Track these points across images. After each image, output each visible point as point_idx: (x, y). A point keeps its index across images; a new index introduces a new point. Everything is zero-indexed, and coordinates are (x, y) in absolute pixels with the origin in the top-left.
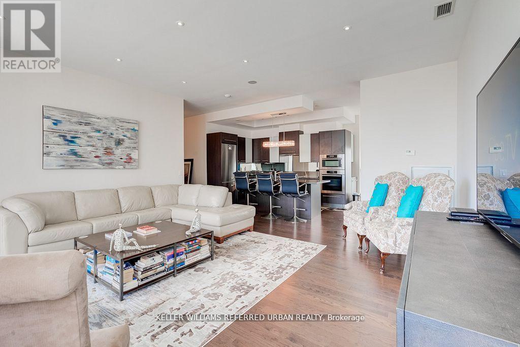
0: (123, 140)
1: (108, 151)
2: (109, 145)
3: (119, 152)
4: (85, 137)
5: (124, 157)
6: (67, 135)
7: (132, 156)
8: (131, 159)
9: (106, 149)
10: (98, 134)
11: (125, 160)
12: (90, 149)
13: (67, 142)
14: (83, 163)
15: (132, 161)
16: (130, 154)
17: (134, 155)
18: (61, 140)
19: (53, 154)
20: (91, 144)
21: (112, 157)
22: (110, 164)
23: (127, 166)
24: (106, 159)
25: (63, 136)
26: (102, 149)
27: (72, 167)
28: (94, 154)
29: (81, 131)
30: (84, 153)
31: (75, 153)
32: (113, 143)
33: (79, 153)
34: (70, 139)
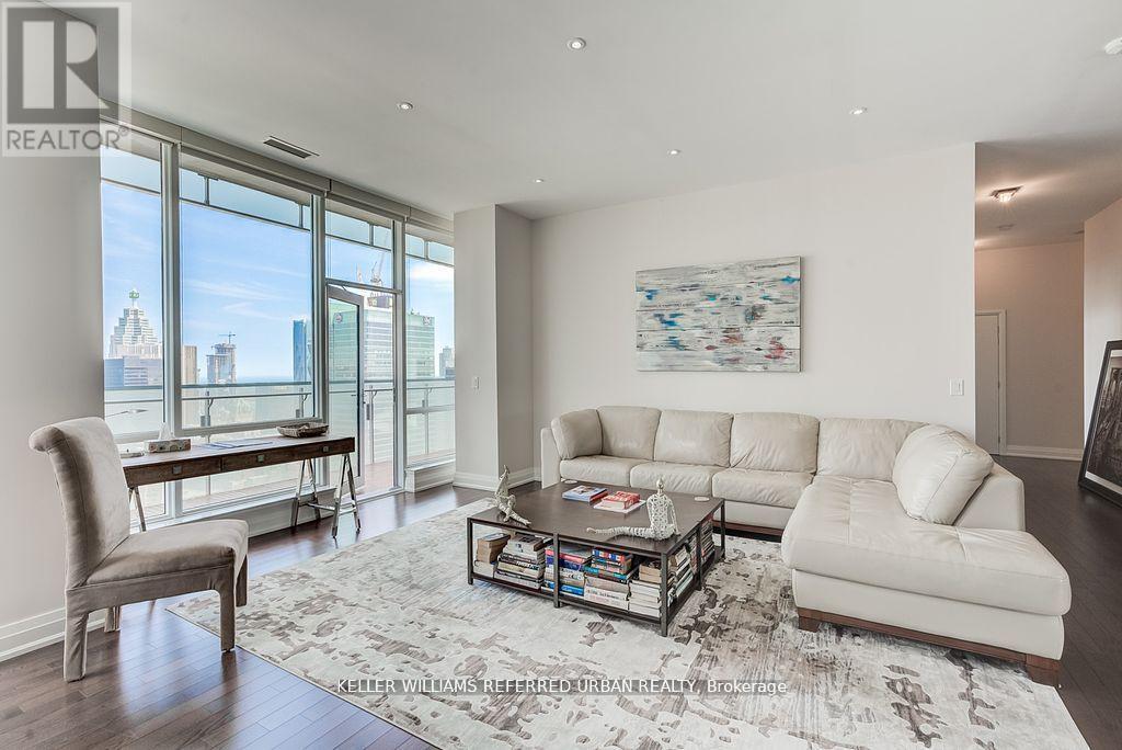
0: (762, 308)
1: (731, 335)
2: (732, 322)
3: (755, 334)
4: (689, 312)
5: (765, 345)
6: (664, 312)
7: (785, 342)
8: (781, 348)
9: (727, 330)
10: (712, 303)
11: (768, 353)
12: (698, 333)
13: (664, 325)
14: (689, 360)
15: (783, 354)
16: (779, 338)
17: (791, 340)
18: (655, 323)
19: (647, 347)
20: (700, 323)
21: (740, 347)
22: (735, 361)
23: (772, 365)
24: (727, 351)
25: (659, 315)
26: (720, 332)
27: (672, 368)
28: (705, 343)
29: (685, 302)
30: (688, 342)
31: (675, 344)
32: (741, 317)
33: (681, 344)
34: (669, 319)
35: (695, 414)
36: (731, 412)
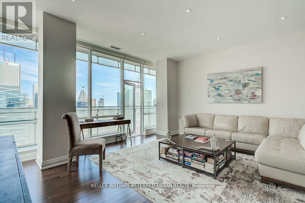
0: (248, 84)
1: (238, 92)
2: (238, 88)
3: (245, 92)
4: (224, 86)
5: (250, 95)
6: (216, 86)
7: (256, 94)
8: (255, 96)
9: (236, 91)
10: (231, 83)
11: (250, 97)
12: (227, 92)
13: (216, 90)
14: (224, 100)
15: (256, 98)
16: (254, 93)
17: (258, 93)
18: (213, 89)
19: (211, 96)
20: (227, 89)
21: (241, 96)
22: (239, 100)
23: (252, 101)
24: (236, 97)
25: (214, 87)
26: (234, 91)
27: (218, 102)
28: (229, 95)
29: (222, 83)
30: (224, 94)
31: (220, 95)
32: (241, 87)
34: (218, 88)
35: (226, 116)
36: (238, 115)
